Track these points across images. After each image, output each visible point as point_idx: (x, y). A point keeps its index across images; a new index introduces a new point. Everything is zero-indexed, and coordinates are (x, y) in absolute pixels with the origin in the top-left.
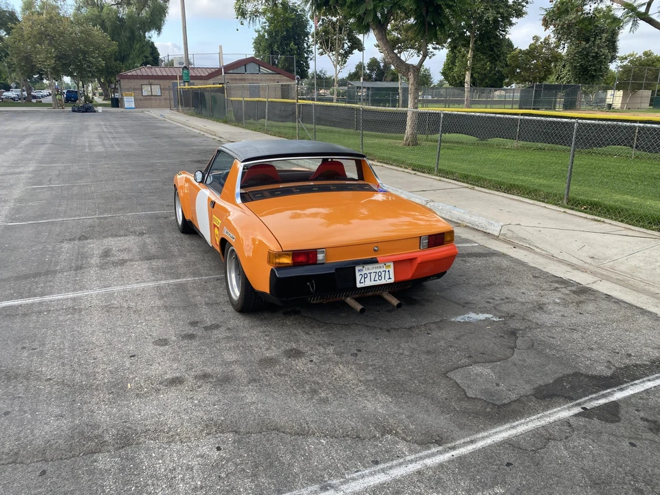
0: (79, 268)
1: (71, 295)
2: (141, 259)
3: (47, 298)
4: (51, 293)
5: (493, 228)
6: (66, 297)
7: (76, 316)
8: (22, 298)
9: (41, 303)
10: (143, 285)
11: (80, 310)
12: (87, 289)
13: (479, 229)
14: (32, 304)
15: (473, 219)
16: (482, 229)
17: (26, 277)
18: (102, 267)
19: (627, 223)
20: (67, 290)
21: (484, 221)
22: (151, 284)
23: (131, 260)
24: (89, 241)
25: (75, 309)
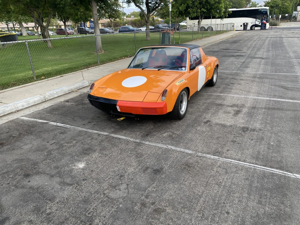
0: (254, 108)
1: (260, 98)
2: (224, 105)
3: (268, 99)
4: (267, 100)
5: (85, 84)
6: (262, 98)
7: (259, 92)
8: (278, 101)
9: (270, 97)
10: (233, 96)
11: (257, 93)
12: (253, 98)
13: (81, 88)
14: (273, 98)
15: (75, 86)
16: (82, 87)
17: (278, 109)
18: (243, 106)
19: (70, 72)
20: (261, 100)
21: (80, 84)
22: (229, 95)
23: (228, 106)
24: (242, 126)
25: (259, 94)
